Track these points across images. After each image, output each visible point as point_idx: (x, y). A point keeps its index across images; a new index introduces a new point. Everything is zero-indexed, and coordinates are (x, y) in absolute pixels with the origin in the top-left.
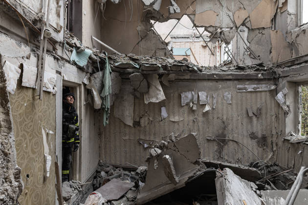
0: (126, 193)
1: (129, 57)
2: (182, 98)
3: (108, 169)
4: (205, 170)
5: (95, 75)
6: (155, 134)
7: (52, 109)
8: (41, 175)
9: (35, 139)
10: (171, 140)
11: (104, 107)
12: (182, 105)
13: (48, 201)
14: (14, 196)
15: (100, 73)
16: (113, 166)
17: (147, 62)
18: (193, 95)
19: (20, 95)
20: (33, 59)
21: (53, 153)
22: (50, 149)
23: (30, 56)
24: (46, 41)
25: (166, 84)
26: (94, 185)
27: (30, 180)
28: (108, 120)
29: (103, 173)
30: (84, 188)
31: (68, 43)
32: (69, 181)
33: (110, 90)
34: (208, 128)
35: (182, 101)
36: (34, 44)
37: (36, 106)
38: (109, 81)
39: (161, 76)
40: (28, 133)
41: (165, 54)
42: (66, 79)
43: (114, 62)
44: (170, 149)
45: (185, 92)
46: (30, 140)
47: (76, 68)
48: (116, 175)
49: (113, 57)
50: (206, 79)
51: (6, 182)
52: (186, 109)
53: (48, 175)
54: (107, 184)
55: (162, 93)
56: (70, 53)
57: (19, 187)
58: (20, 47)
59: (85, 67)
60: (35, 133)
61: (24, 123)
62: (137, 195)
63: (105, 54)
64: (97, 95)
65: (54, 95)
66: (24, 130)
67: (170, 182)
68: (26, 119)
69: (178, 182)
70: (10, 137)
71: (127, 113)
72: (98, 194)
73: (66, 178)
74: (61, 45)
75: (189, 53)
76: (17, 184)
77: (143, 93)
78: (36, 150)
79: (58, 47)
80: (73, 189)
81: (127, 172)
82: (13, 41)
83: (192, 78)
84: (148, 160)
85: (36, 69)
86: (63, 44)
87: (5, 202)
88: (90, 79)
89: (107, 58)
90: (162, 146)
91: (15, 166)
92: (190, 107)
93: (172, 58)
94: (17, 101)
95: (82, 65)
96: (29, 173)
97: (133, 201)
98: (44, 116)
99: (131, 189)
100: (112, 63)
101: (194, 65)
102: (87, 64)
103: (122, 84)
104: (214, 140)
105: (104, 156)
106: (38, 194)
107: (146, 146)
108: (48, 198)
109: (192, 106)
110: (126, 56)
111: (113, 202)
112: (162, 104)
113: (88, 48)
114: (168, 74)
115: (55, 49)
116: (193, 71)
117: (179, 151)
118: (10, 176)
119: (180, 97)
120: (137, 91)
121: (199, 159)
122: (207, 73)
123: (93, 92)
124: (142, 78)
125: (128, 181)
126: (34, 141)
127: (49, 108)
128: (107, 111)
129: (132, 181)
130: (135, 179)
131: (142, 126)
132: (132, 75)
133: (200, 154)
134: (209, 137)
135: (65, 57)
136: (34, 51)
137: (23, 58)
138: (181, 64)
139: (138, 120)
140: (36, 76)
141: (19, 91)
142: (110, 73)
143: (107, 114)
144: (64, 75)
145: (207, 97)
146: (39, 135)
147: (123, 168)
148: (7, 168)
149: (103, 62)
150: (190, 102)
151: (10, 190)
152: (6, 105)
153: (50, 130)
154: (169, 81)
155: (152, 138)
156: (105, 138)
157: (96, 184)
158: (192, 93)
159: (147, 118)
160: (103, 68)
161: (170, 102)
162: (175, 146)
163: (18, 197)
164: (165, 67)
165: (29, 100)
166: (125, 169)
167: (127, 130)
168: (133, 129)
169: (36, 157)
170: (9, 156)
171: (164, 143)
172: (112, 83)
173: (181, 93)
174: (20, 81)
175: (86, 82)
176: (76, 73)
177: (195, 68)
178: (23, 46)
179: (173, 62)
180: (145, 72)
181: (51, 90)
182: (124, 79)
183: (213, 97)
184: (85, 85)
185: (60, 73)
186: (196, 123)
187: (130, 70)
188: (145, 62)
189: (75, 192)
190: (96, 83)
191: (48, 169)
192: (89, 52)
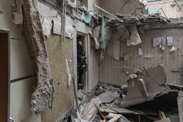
0: (114, 100)
1: (117, 15)
2: (154, 42)
3: (104, 85)
4: (169, 91)
5: (96, 28)
6: (133, 66)
7: (71, 48)
8: (65, 84)
9: (62, 64)
10: (145, 69)
11: (101, 48)
12: (154, 47)
13: (70, 98)
14: (50, 92)
15: (99, 27)
16: (107, 83)
17: (129, 18)
18: (162, 40)
19: (53, 38)
20: (59, 18)
21: (72, 72)
22: (70, 71)
23: (57, 16)
24: (66, 7)
25: (142, 33)
26: (96, 93)
27: (60, 86)
28: (104, 56)
29: (101, 87)
30: (90, 94)
31: (79, 9)
32: (82, 89)
33: (105, 37)
34: (173, 63)
35: (154, 44)
36: (60, 9)
37: (62, 45)
38: (104, 32)
39: (138, 27)
40: (58, 60)
41: (142, 12)
42: (78, 30)
43: (107, 19)
44: (144, 75)
45: (156, 37)
46: (59, 65)
47: (85, 24)
48: (108, 89)
49: (107, 16)
50: (173, 28)
51: (46, 84)
52: (157, 49)
53: (69, 84)
54: (103, 94)
55: (139, 38)
56: (81, 15)
57: (52, 88)
58: (52, 10)
59: (89, 24)
60: (62, 60)
61: (55, 54)
62: (121, 102)
63: (102, 15)
64: (97, 40)
65: (72, 40)
66: (56, 59)
67: (143, 96)
68: (56, 52)
69: (148, 96)
70: (47, 61)
71: (115, 52)
72: (98, 98)
73: (80, 88)
74: (75, 10)
75: (160, 11)
76: (51, 86)
77: (126, 39)
78: (63, 70)
79: (73, 11)
80: (84, 94)
81: (115, 88)
82: (48, 7)
83: (162, 27)
84: (128, 81)
85: (61, 24)
86: (77, 9)
87: (46, 95)
88: (93, 31)
89: (103, 17)
90: (138, 72)
91: (50, 76)
92: (159, 48)
93: (147, 14)
94: (51, 42)
95: (88, 22)
96: (59, 82)
97: (118, 105)
98: (67, 51)
99: (117, 98)
100: (106, 20)
101: (164, 18)
102: (91, 22)
103: (112, 34)
104: (177, 72)
105: (102, 78)
106: (64, 94)
107: (127, 73)
108: (70, 97)
109: (162, 47)
110: (115, 15)
111: (106, 104)
112: (139, 46)
113: (91, 11)
114: (144, 25)
115: (72, 12)
116: (163, 22)
117: (150, 77)
118: (48, 82)
119: (152, 41)
120: (122, 38)
121: (165, 83)
122: (175, 23)
123: (94, 39)
124: (126, 29)
125: (115, 93)
126: (61, 65)
127: (69, 47)
128: (103, 51)
129: (118, 94)
130: (120, 92)
131: (125, 60)
132: (119, 27)
133: (166, 79)
134: (173, 69)
135: (78, 17)
136: (60, 13)
137: (53, 17)
138: (154, 17)
139: (122, 56)
140: (61, 28)
141: (52, 36)
142: (105, 27)
143: (103, 52)
144: (78, 28)
145: (174, 40)
146: (64, 62)
147: (112, 85)
148: (46, 77)
149: (100, 20)
150: (160, 45)
151: (48, 89)
152: (43, 42)
153: (70, 59)
154: (144, 30)
155: (132, 68)
156: (102, 67)
157: (97, 92)
158: (161, 38)
159: (128, 55)
160: (100, 24)
161: (145, 45)
162: (147, 73)
163: (52, 93)
164: (142, 21)
165: (58, 42)
166: (114, 86)
167: (116, 63)
168: (120, 62)
169: (63, 74)
170: (46, 71)
171: (139, 71)
172: (106, 33)
173: (153, 38)
174: (52, 30)
175: (91, 33)
176: (85, 27)
177: (165, 20)
178: (53, 10)
179: (148, 17)
180: (127, 25)
181: (70, 36)
182: (114, 30)
183: (178, 40)
184: (90, 35)
185: (75, 27)
186: (164, 59)
187: (117, 24)
188: (128, 18)
189: (85, 96)
190: (97, 33)
191: (69, 81)
192: (92, 14)
